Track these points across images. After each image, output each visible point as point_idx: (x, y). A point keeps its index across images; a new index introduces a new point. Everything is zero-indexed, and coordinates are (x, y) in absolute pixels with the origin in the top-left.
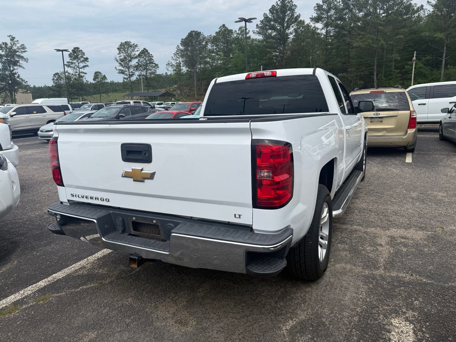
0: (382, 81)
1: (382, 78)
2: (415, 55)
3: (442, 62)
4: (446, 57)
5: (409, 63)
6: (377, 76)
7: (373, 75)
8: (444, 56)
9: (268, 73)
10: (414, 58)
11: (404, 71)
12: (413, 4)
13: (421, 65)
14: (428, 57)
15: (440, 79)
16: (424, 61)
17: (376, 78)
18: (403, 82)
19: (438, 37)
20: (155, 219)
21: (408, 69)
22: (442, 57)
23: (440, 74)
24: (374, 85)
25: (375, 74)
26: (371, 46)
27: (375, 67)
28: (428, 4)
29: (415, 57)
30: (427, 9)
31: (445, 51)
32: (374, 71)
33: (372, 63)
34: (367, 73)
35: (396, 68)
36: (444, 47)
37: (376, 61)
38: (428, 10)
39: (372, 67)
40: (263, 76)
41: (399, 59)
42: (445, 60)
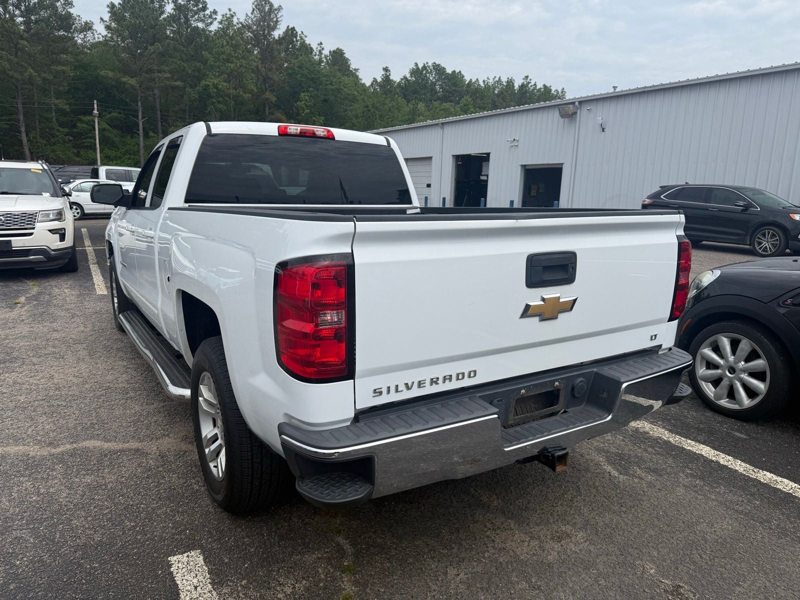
0: (38, 146)
1: (39, 140)
2: (96, 106)
3: (138, 125)
4: (143, 118)
5: (83, 119)
6: (27, 135)
7: (20, 132)
8: (140, 117)
9: (320, 131)
10: (95, 112)
11: (75, 132)
12: (75, 15)
13: (105, 126)
14: (115, 114)
15: (139, 152)
16: (108, 119)
17: (25, 138)
18: (79, 152)
19: (128, 83)
20: (557, 380)
21: (82, 130)
22: (137, 117)
23: (139, 145)
24: (24, 152)
25: (23, 129)
26: (8, 75)
27: (21, 117)
28: (102, 23)
29: (96, 109)
30: (96, 31)
31: (141, 109)
32: (19, 123)
33: (12, 107)
34: (6, 127)
35: (62, 125)
36: (137, 102)
37: (20, 106)
38: (98, 33)
39: (15, 116)
40: (313, 135)
41: (67, 109)
42: (143, 122)
